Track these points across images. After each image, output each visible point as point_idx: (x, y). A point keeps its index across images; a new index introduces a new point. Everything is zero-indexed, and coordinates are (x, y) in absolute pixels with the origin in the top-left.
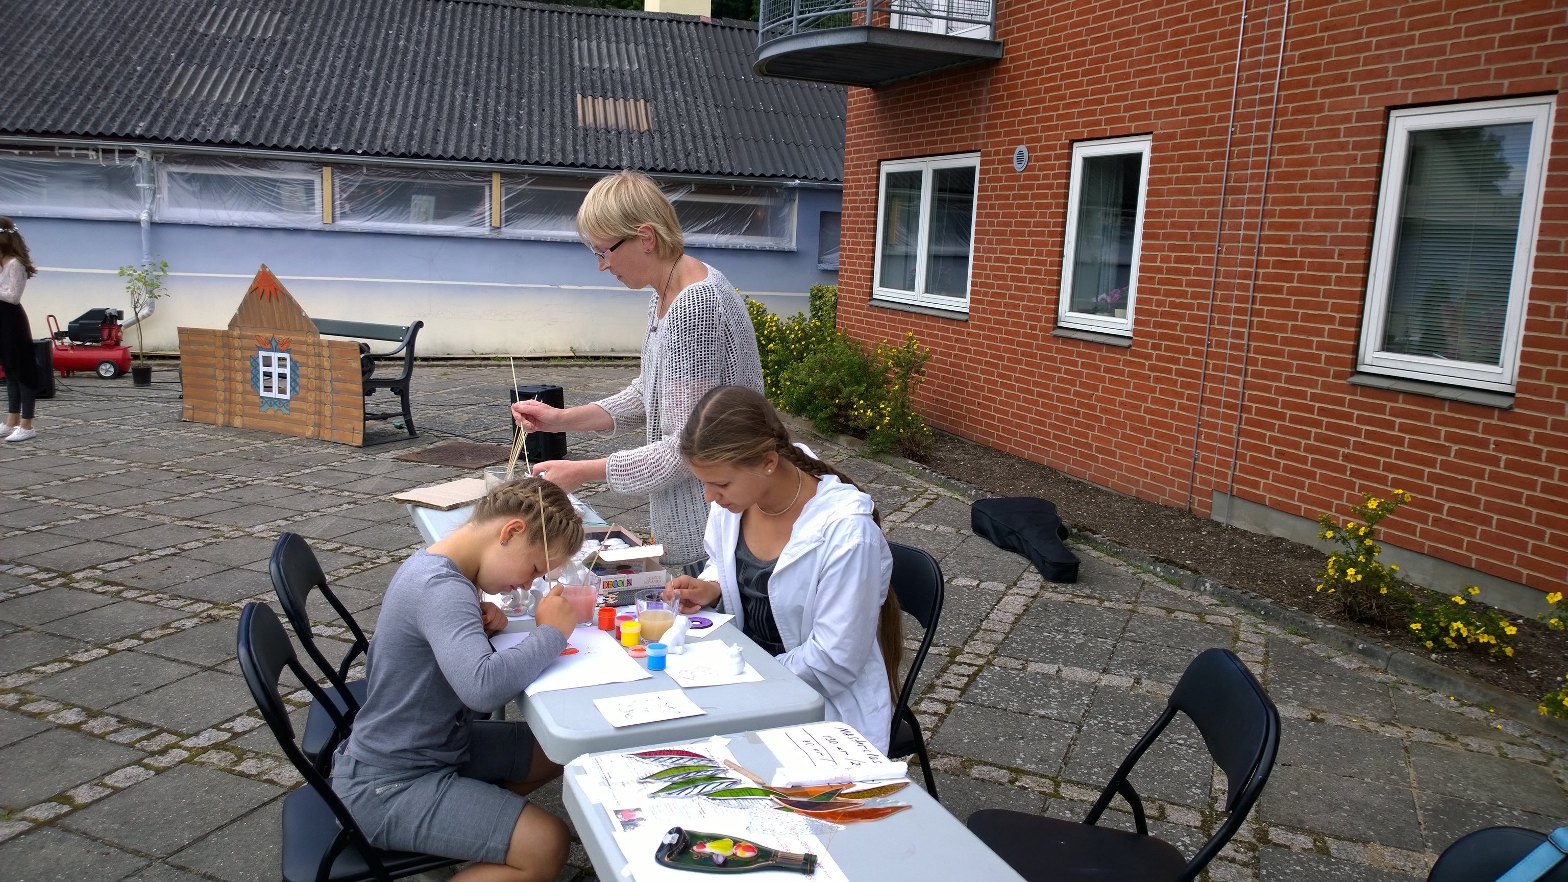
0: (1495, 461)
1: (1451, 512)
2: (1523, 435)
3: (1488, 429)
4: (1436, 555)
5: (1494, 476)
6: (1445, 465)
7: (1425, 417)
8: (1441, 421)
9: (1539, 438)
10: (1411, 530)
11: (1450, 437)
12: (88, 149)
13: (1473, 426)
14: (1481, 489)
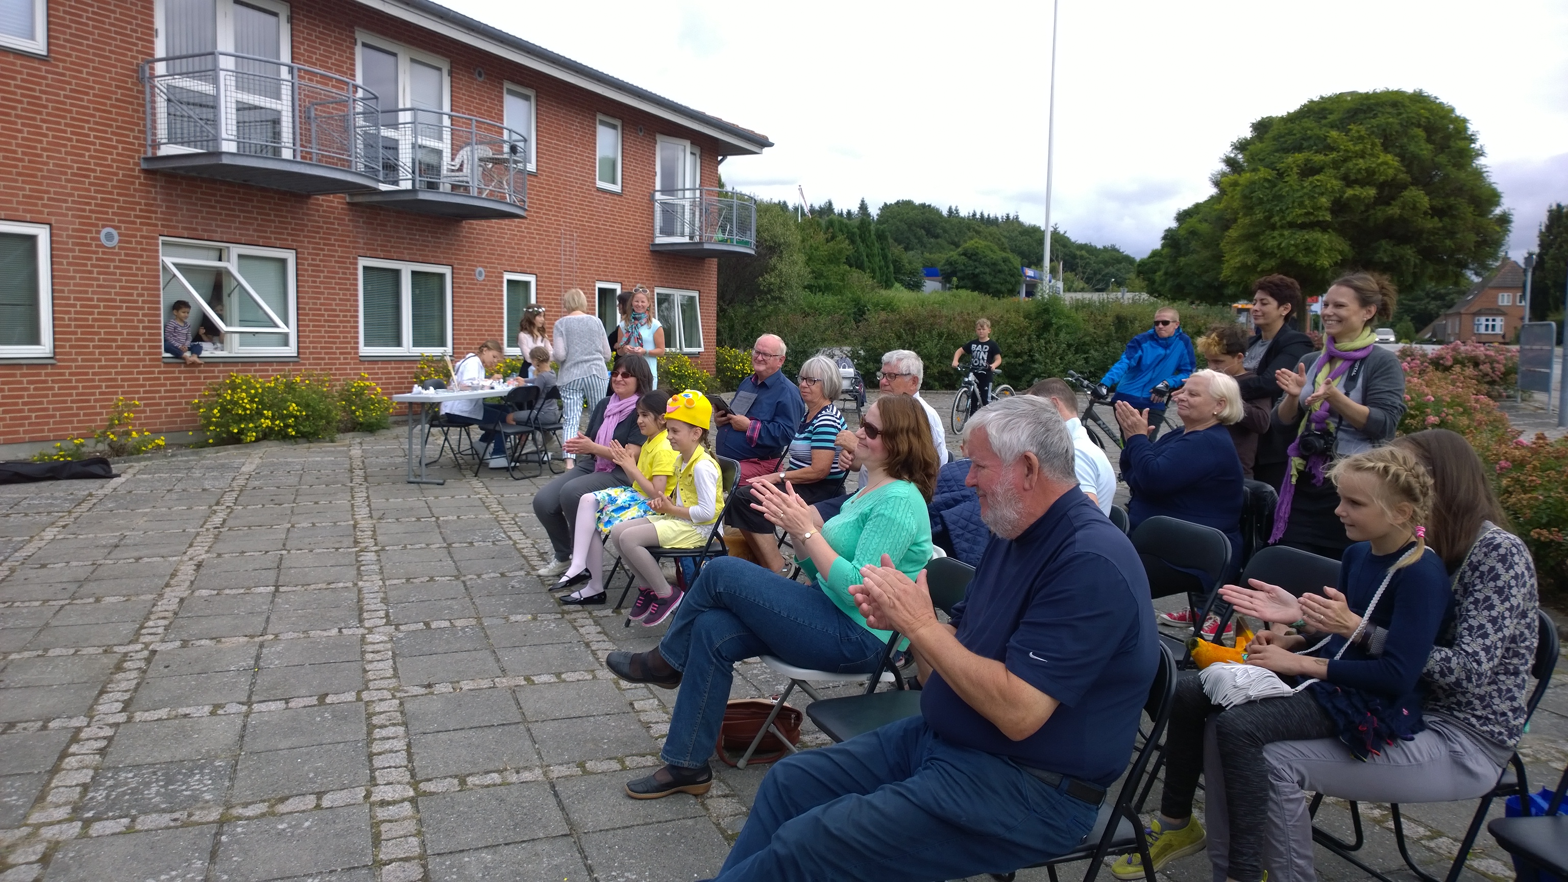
0: (52, 388)
1: (37, 417)
2: (63, 374)
3: (47, 375)
4: (33, 441)
5: (54, 395)
6: (29, 396)
7: (14, 375)
8: (23, 375)
9: (70, 374)
10: (17, 432)
11: (29, 382)
13: (39, 375)
14: (49, 402)
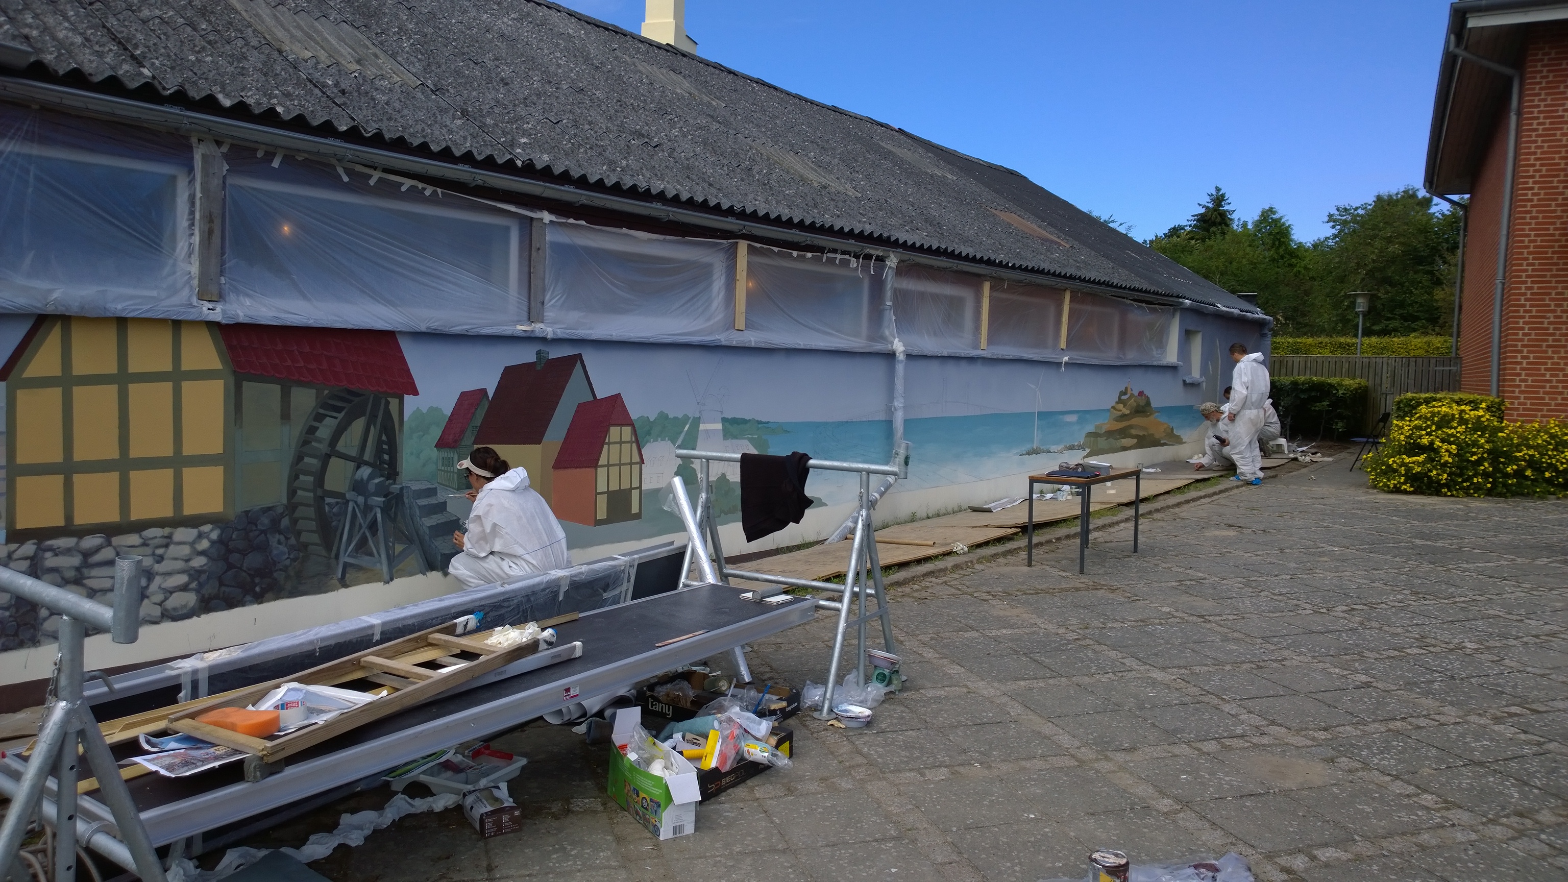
12: (850, 254)
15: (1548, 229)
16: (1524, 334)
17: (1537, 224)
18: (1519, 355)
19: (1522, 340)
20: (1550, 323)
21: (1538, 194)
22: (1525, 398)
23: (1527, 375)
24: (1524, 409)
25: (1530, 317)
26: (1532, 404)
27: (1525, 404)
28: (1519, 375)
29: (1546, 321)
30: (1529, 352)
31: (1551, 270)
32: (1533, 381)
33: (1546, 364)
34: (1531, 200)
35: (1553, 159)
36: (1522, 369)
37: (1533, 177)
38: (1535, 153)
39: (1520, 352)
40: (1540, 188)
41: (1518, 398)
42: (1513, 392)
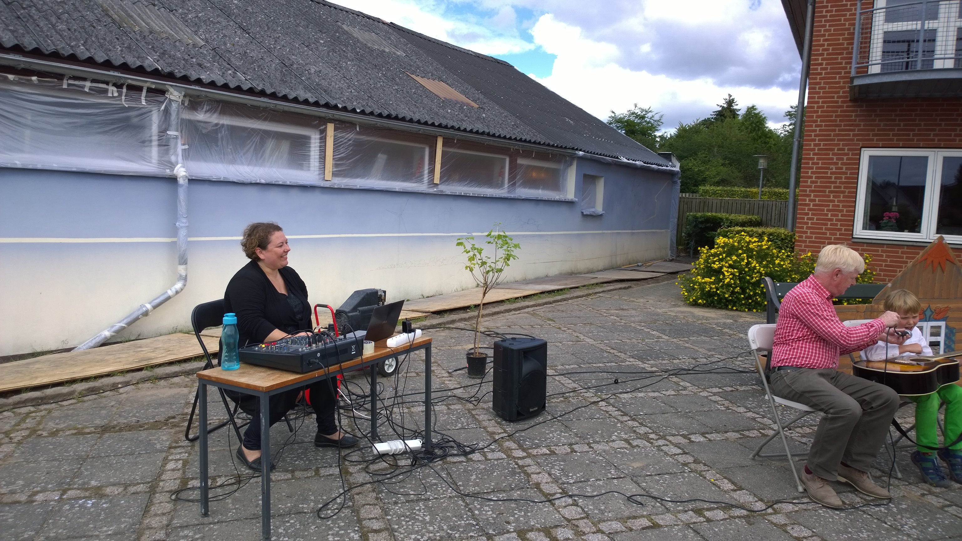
12: (107, 83)
15: (833, 97)
16: (812, 182)
17: (824, 93)
18: (808, 199)
19: (810, 187)
20: (831, 173)
21: (826, 69)
22: (811, 233)
23: (812, 214)
24: (810, 242)
25: (817, 168)
26: (816, 238)
27: (811, 237)
28: (808, 214)
29: (829, 171)
30: (815, 196)
31: (835, 130)
32: (817, 219)
33: (828, 206)
34: (821, 74)
35: (839, 40)
36: (809, 210)
37: (822, 54)
38: (824, 35)
39: (810, 196)
40: (827, 64)
41: (806, 233)
42: (802, 228)
